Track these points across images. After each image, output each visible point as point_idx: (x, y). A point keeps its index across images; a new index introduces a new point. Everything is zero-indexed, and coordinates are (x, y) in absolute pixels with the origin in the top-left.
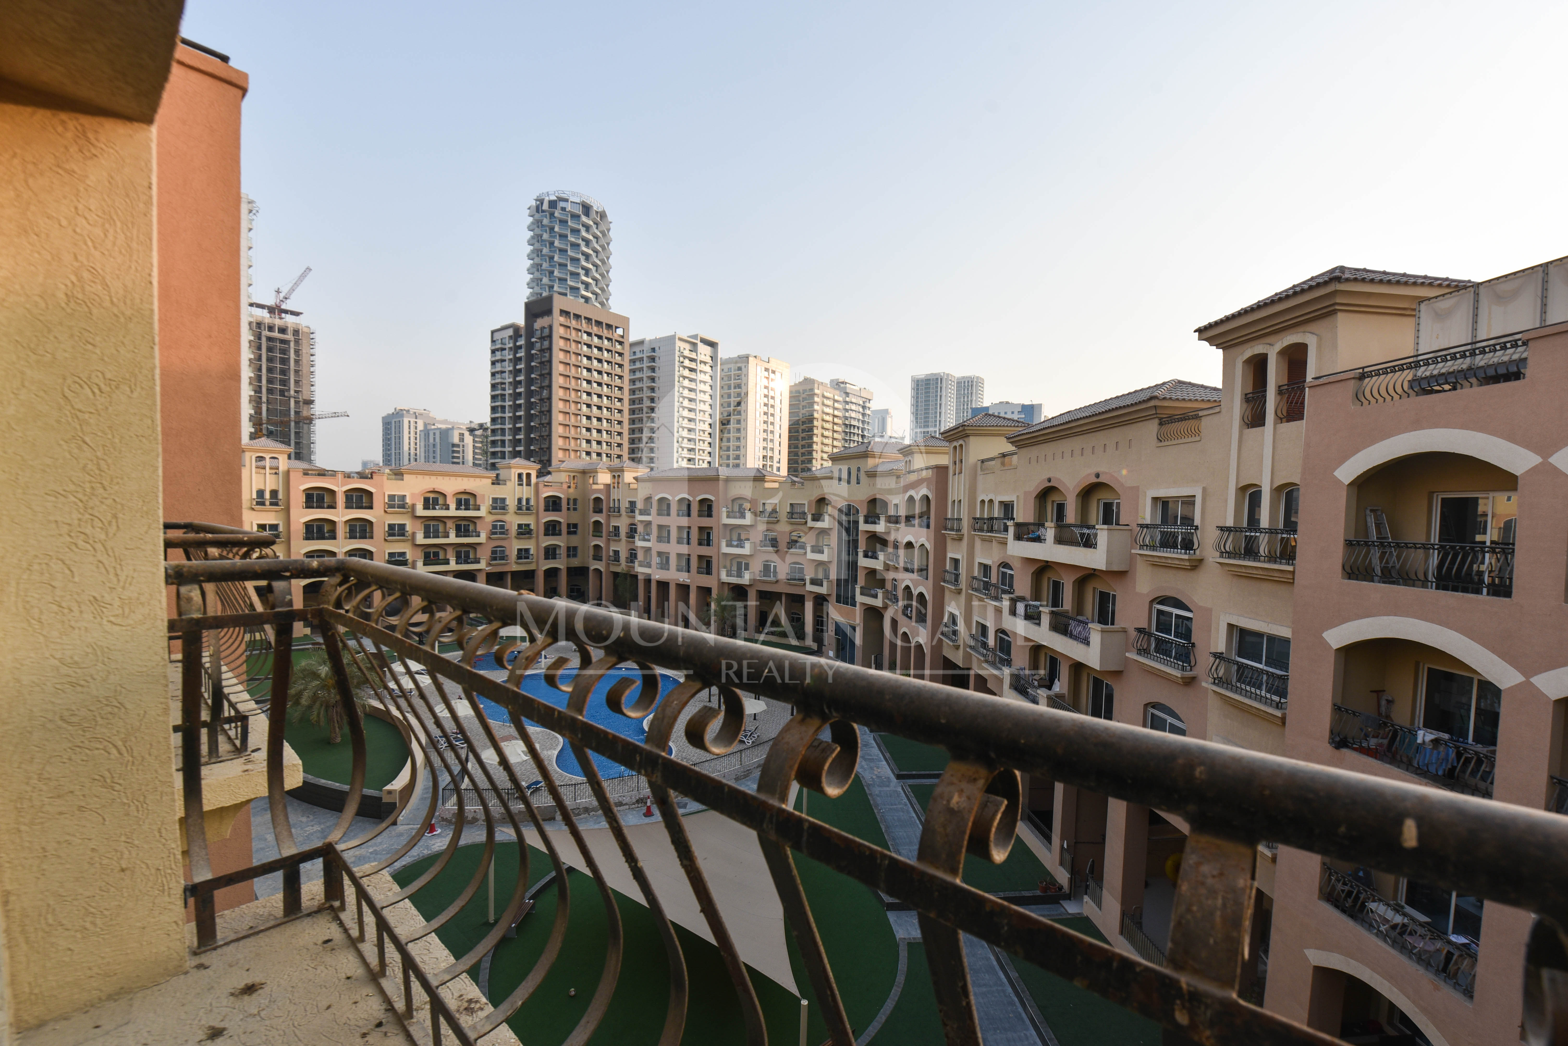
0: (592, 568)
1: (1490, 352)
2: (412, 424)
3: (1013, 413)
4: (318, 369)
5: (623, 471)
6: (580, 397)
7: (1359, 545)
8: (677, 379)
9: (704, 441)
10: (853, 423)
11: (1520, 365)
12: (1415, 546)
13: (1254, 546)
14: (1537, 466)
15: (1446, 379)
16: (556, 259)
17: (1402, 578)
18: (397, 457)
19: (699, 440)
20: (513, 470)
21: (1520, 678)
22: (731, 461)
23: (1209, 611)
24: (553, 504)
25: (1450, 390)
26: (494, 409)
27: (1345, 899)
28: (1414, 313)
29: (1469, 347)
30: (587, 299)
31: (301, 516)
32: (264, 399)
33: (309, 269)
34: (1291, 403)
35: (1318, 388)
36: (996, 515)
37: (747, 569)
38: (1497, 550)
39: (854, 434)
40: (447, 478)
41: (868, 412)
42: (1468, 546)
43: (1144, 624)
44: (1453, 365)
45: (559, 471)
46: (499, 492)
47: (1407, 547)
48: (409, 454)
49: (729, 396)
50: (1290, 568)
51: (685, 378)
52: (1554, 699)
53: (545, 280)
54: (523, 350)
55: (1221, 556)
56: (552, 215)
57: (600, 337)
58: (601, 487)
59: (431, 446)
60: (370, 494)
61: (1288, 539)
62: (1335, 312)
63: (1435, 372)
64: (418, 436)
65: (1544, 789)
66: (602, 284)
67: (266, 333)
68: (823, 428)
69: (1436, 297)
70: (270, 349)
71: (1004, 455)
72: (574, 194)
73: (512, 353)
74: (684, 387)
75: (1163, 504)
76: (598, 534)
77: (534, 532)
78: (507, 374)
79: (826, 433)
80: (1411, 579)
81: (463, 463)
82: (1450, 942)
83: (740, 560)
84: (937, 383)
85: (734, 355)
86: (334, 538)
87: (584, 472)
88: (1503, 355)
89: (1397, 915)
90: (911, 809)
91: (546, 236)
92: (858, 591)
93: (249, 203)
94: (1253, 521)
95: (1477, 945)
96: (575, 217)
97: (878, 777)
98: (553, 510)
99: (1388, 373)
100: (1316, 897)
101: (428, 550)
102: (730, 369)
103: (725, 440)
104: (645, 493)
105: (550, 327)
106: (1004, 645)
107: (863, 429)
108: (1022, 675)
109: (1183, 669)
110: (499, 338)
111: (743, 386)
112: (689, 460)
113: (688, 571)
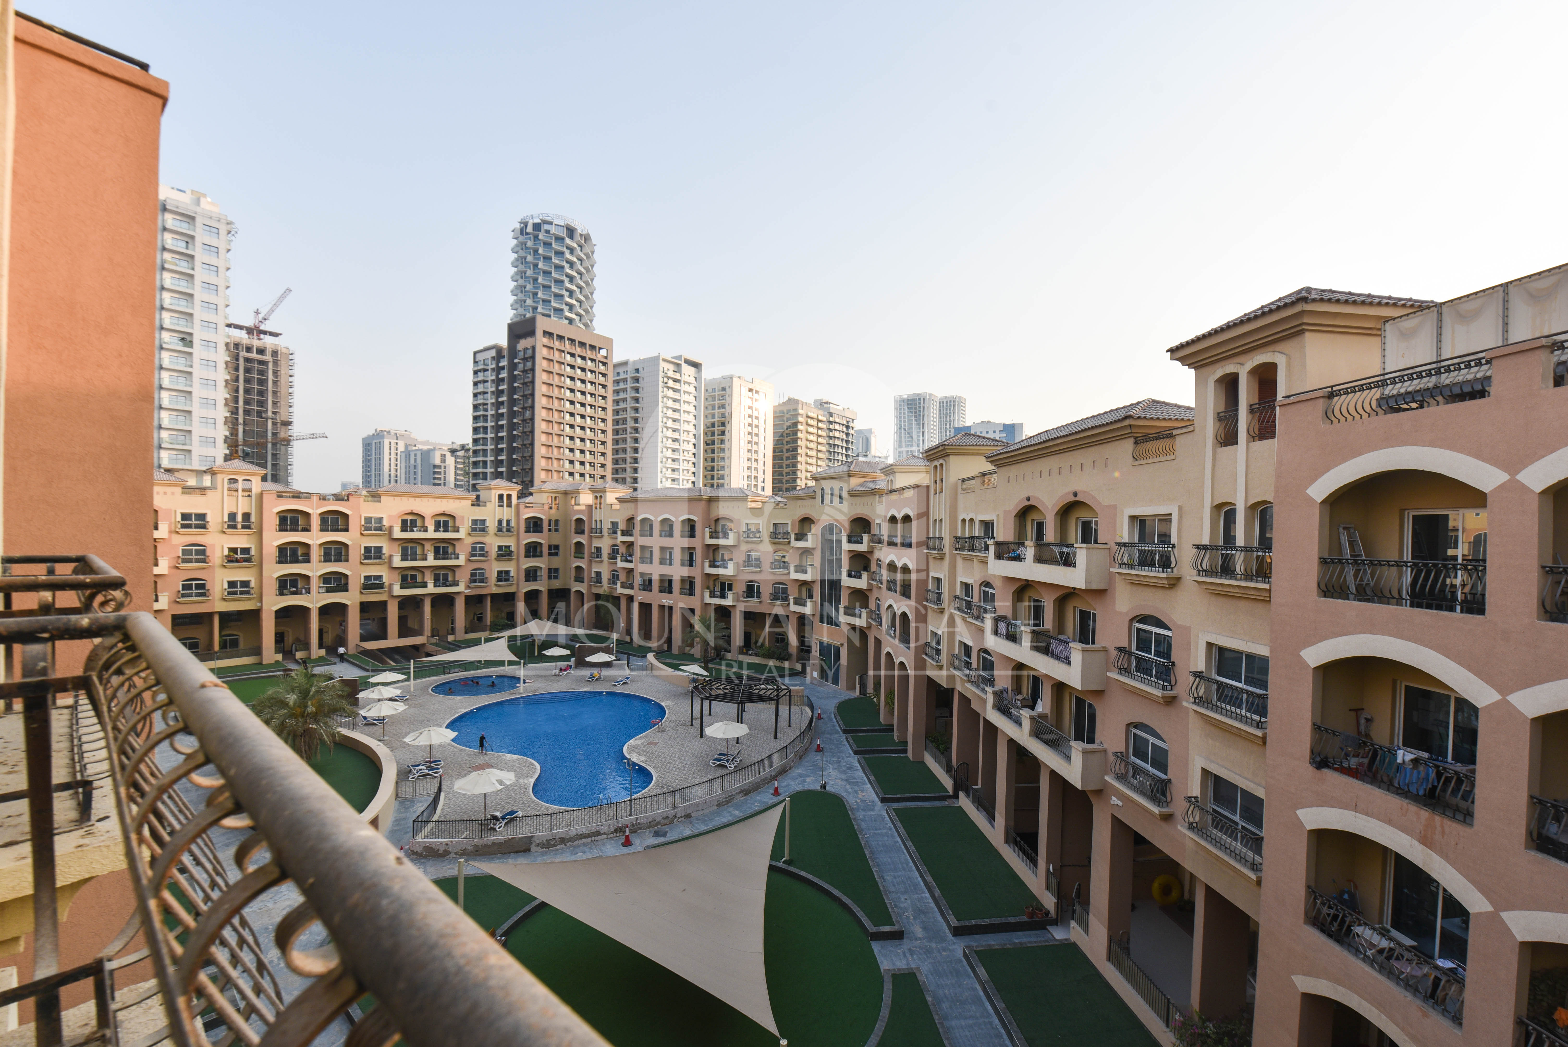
0: (574, 590)
1: (1455, 370)
2: (393, 445)
3: (994, 432)
4: (296, 390)
5: (605, 492)
6: (563, 418)
7: (1333, 563)
8: (660, 399)
9: (688, 461)
10: (837, 442)
11: (1485, 384)
12: (1388, 564)
13: (1231, 563)
14: (1505, 483)
15: (1413, 398)
16: (540, 280)
17: (1377, 596)
18: (378, 478)
19: (683, 460)
20: (493, 492)
21: (1497, 697)
22: (716, 482)
23: (1188, 629)
24: (534, 525)
25: (1417, 408)
26: (476, 430)
27: (1331, 923)
28: (1379, 333)
29: (1434, 366)
30: (571, 321)
31: (274, 539)
32: (241, 420)
33: (289, 290)
34: (1263, 421)
35: (1288, 407)
36: (977, 534)
37: (730, 589)
38: (1469, 567)
39: (838, 453)
40: (425, 500)
41: (851, 431)
42: (1440, 564)
43: (1125, 644)
44: (1419, 384)
45: (540, 492)
46: (479, 513)
47: (1381, 565)
48: (390, 475)
49: (713, 417)
50: (1266, 586)
51: (668, 398)
52: (1530, 717)
53: (529, 302)
54: (506, 370)
55: (1199, 575)
56: (536, 237)
57: (583, 358)
58: (584, 508)
59: (412, 467)
60: (346, 516)
61: (1263, 557)
62: (1302, 332)
63: (1402, 391)
64: (399, 457)
65: (1524, 810)
66: (586, 305)
67: (243, 354)
68: (807, 448)
69: (1401, 317)
70: (247, 370)
71: (983, 475)
72: (558, 217)
73: (494, 373)
74: (668, 408)
75: (1140, 523)
76: (580, 555)
77: (515, 553)
78: (489, 395)
79: (810, 453)
80: (1385, 597)
81: (445, 485)
82: (1437, 967)
83: (723, 581)
84: (921, 403)
85: (719, 375)
86: (308, 561)
87: (566, 493)
88: (1468, 373)
89: (1384, 939)
90: (896, 834)
91: (530, 258)
92: (841, 610)
93: (228, 224)
94: (1229, 538)
95: (1465, 970)
96: (559, 239)
97: (862, 801)
98: (534, 532)
99: (1356, 392)
100: (1302, 921)
101: (405, 573)
102: (714, 390)
103: (709, 460)
104: (628, 514)
105: (534, 348)
106: (987, 665)
107: (847, 449)
108: (1005, 695)
109: (1164, 688)
110: (482, 359)
111: (727, 406)
112: (673, 480)
113: (670, 592)
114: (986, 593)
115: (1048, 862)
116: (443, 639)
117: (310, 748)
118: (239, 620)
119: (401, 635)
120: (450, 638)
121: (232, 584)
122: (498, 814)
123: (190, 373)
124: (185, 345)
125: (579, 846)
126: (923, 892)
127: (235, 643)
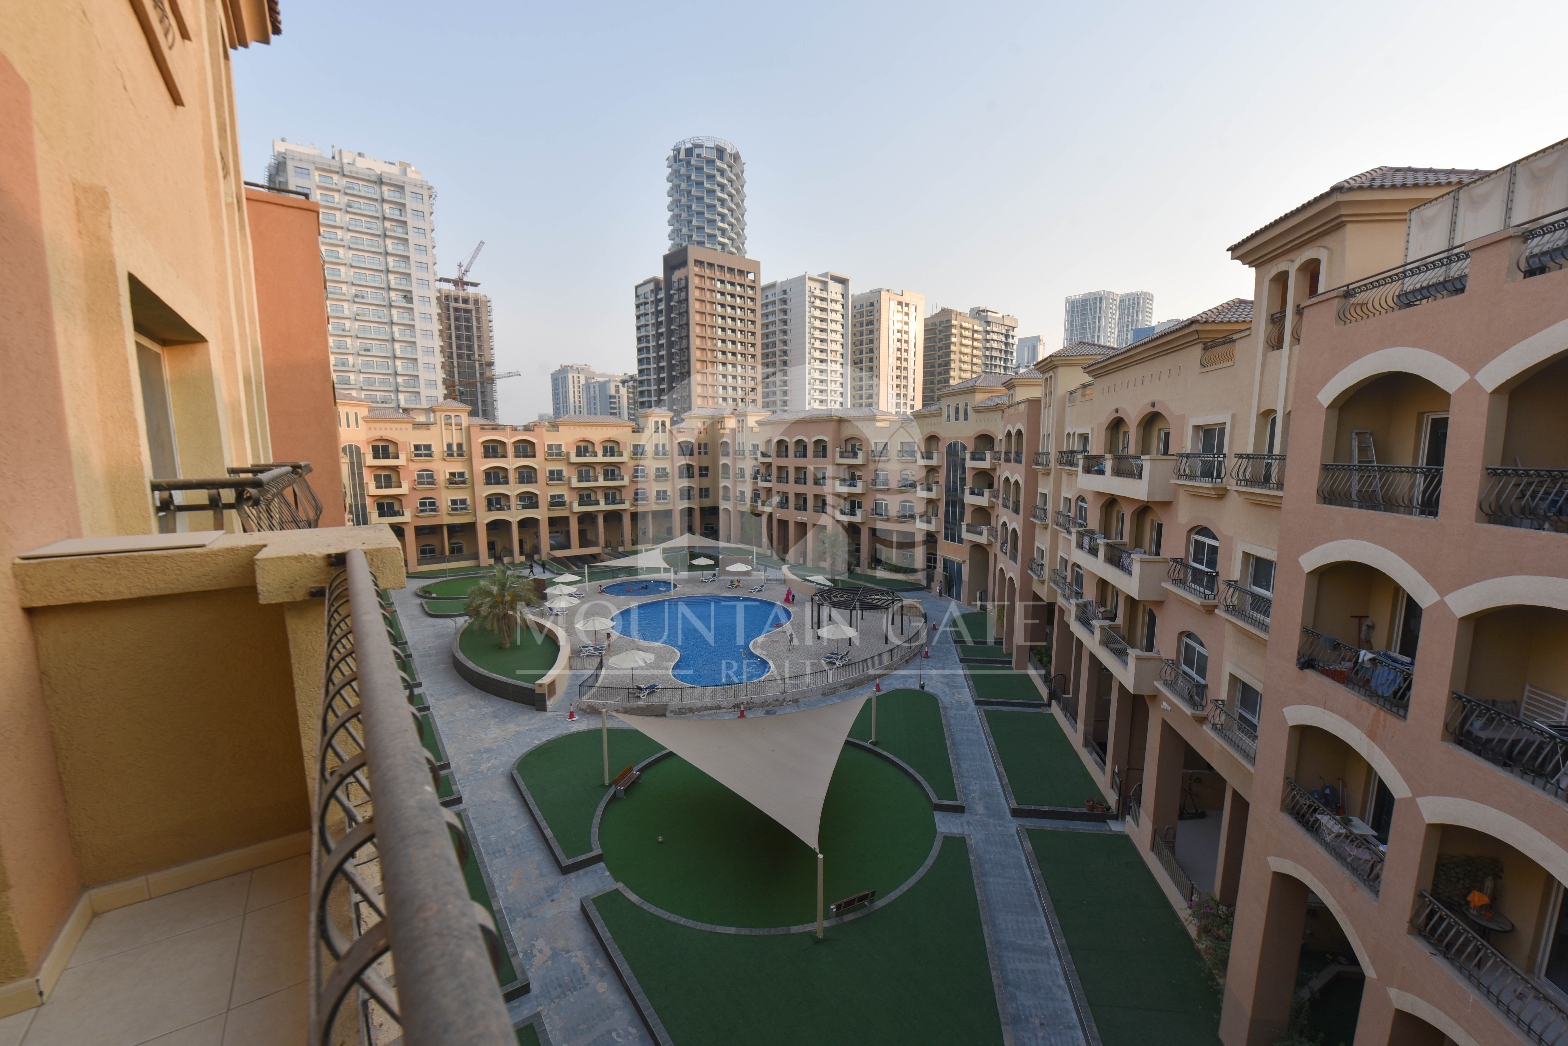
0: (721, 508)
2: (576, 379)
5: (746, 415)
6: (716, 345)
7: (1337, 469)
8: (808, 320)
9: (836, 382)
10: (994, 354)
12: (1401, 470)
13: (1267, 473)
14: (1467, 383)
16: (694, 207)
18: (564, 409)
19: (831, 381)
20: (653, 419)
21: (1437, 598)
22: (864, 401)
23: (1231, 539)
24: (686, 448)
26: (640, 361)
30: (723, 245)
31: (482, 465)
32: (455, 364)
33: (482, 243)
35: (1311, 308)
36: (1074, 448)
37: (859, 507)
38: (1433, 471)
39: (995, 366)
40: (599, 428)
41: (1011, 341)
43: (1182, 555)
45: (694, 417)
46: (639, 439)
48: (574, 406)
49: (861, 334)
51: (815, 318)
52: (1460, 615)
53: (685, 231)
54: (663, 302)
55: (1241, 485)
56: (688, 163)
57: (733, 284)
58: (728, 432)
59: (592, 399)
60: (532, 444)
61: (1284, 465)
62: (1342, 225)
64: (581, 389)
65: (1445, 704)
66: (738, 228)
67: (453, 304)
68: (961, 361)
69: (1425, 204)
70: (457, 319)
71: (1084, 386)
72: (709, 138)
73: (654, 306)
74: (815, 328)
75: (1205, 432)
76: (726, 476)
77: (670, 474)
78: (650, 327)
79: (964, 367)
83: (853, 499)
84: (1096, 303)
85: (866, 290)
86: (507, 483)
87: (717, 418)
90: (982, 731)
91: (683, 186)
92: (964, 527)
93: (429, 189)
95: (1386, 850)
96: (710, 162)
97: (957, 701)
98: (686, 455)
100: (1279, 808)
101: (582, 493)
102: (861, 306)
103: (858, 379)
104: (766, 437)
105: (687, 278)
106: (1079, 579)
107: (1006, 360)
108: (1089, 607)
109: (1206, 597)
110: (642, 293)
111: (875, 322)
112: (821, 401)
113: (805, 510)
114: (1081, 507)
115: (1114, 764)
116: (615, 549)
117: (509, 628)
118: (461, 531)
119: (582, 545)
120: (621, 549)
121: (454, 502)
122: (642, 686)
123: (413, 326)
124: (407, 302)
125: (704, 715)
126: (994, 780)
127: (460, 550)
